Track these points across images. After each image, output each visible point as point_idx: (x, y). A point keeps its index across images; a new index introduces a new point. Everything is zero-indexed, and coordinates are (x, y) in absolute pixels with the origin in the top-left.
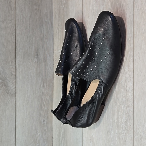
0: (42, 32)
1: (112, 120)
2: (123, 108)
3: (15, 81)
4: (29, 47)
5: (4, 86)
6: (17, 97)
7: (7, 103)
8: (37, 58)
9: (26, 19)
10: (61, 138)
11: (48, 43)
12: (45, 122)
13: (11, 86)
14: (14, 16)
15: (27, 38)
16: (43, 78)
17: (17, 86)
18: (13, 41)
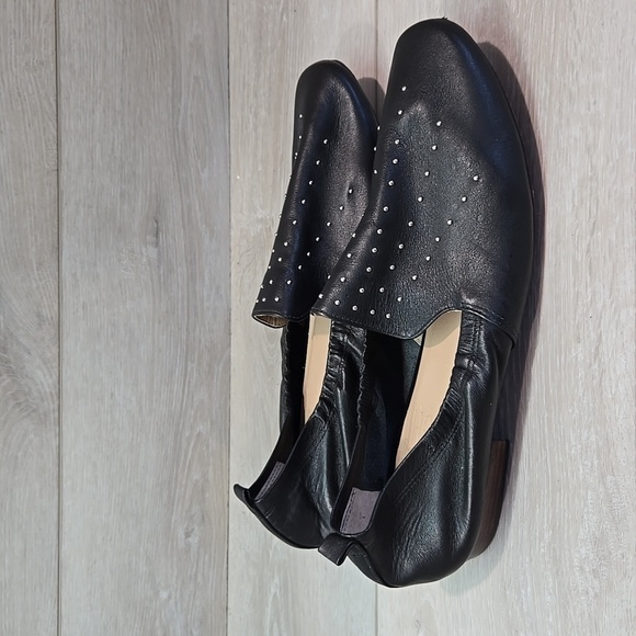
0: (180, 127)
1: (525, 533)
2: (581, 478)
3: (55, 350)
4: (122, 195)
5: (5, 376)
6: (64, 428)
7: (20, 454)
8: (157, 245)
9: (105, 64)
10: (269, 610)
11: (205, 175)
12: (194, 540)
13: (39, 373)
14: (51, 48)
15: (113, 150)
16: (184, 337)
17: (64, 377)
18: (47, 166)
